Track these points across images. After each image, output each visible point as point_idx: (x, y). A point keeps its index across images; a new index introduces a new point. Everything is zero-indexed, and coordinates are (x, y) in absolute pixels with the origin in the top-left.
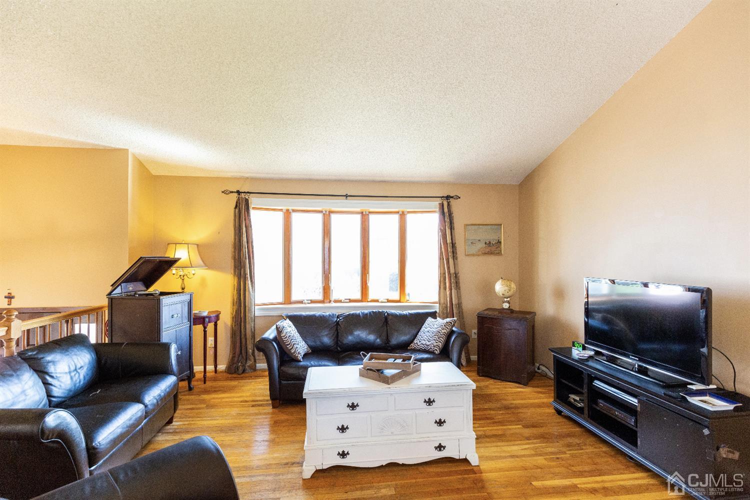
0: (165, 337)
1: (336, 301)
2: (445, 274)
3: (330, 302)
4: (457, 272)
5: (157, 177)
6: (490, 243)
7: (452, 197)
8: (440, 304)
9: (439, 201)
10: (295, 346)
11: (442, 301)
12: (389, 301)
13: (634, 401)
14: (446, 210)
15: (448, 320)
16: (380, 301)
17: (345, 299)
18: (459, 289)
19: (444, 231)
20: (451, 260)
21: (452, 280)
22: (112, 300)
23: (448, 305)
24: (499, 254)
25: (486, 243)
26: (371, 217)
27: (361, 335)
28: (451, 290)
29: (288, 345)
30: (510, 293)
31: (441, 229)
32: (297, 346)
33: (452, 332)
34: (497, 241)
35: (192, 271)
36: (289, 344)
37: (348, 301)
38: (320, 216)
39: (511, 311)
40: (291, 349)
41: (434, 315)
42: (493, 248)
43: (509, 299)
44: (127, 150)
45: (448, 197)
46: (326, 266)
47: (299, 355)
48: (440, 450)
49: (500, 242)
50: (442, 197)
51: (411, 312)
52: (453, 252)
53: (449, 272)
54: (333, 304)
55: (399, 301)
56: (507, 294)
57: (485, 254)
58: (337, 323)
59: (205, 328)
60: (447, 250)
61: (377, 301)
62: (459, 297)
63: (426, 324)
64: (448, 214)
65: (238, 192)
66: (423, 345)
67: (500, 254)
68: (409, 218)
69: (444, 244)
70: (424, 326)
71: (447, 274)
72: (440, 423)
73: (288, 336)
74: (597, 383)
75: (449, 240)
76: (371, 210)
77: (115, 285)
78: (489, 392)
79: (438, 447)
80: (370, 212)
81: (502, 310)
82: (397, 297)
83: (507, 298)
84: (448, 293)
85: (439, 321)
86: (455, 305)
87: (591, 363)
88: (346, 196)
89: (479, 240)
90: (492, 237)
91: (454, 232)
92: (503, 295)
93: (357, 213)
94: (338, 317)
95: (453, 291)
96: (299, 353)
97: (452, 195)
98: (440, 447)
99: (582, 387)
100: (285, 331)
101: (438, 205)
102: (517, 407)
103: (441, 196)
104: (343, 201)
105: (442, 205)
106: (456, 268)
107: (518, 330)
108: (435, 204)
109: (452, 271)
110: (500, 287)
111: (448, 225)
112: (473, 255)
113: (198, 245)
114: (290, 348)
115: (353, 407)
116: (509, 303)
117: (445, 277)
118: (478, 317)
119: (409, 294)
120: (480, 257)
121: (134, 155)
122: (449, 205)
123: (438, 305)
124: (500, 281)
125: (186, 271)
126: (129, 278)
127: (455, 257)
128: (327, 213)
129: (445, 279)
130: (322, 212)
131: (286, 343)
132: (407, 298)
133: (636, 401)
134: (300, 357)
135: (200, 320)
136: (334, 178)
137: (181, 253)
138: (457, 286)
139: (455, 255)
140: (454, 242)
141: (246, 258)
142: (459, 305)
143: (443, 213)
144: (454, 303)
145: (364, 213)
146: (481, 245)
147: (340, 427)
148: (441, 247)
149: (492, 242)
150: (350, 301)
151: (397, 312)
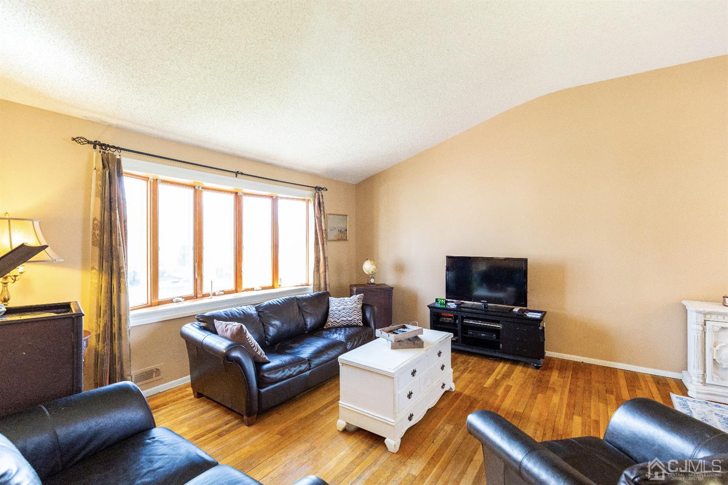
2: (317, 257)
3: (205, 296)
8: (314, 286)
11: (316, 283)
14: (321, 200)
16: (255, 289)
17: (220, 291)
19: (320, 218)
20: (325, 246)
21: (326, 263)
25: (339, 230)
27: (278, 325)
28: (325, 271)
29: (253, 347)
31: (317, 217)
34: (345, 229)
37: (223, 293)
38: (191, 191)
39: (375, 285)
42: (343, 235)
47: (265, 356)
48: (443, 388)
49: (347, 230)
51: (311, 294)
53: (324, 255)
55: (273, 287)
57: (338, 239)
58: (260, 316)
60: (322, 235)
61: (253, 289)
64: (322, 204)
66: (345, 321)
67: (346, 240)
68: (281, 204)
69: (320, 231)
72: (443, 368)
75: (323, 227)
79: (443, 385)
80: (243, 194)
81: (369, 285)
82: (270, 283)
83: (373, 275)
84: (322, 274)
86: (329, 284)
89: (335, 228)
90: (342, 226)
93: (231, 192)
94: (257, 310)
97: (321, 186)
99: (456, 326)
105: (318, 196)
111: (323, 214)
114: (256, 350)
116: (374, 278)
117: (319, 261)
119: (281, 279)
120: (336, 242)
122: (322, 195)
124: (366, 261)
130: (192, 186)
132: (280, 283)
141: (120, 245)
143: (319, 202)
144: (327, 283)
146: (336, 232)
147: (409, 394)
148: (316, 233)
149: (342, 230)
150: (225, 293)
151: (301, 296)
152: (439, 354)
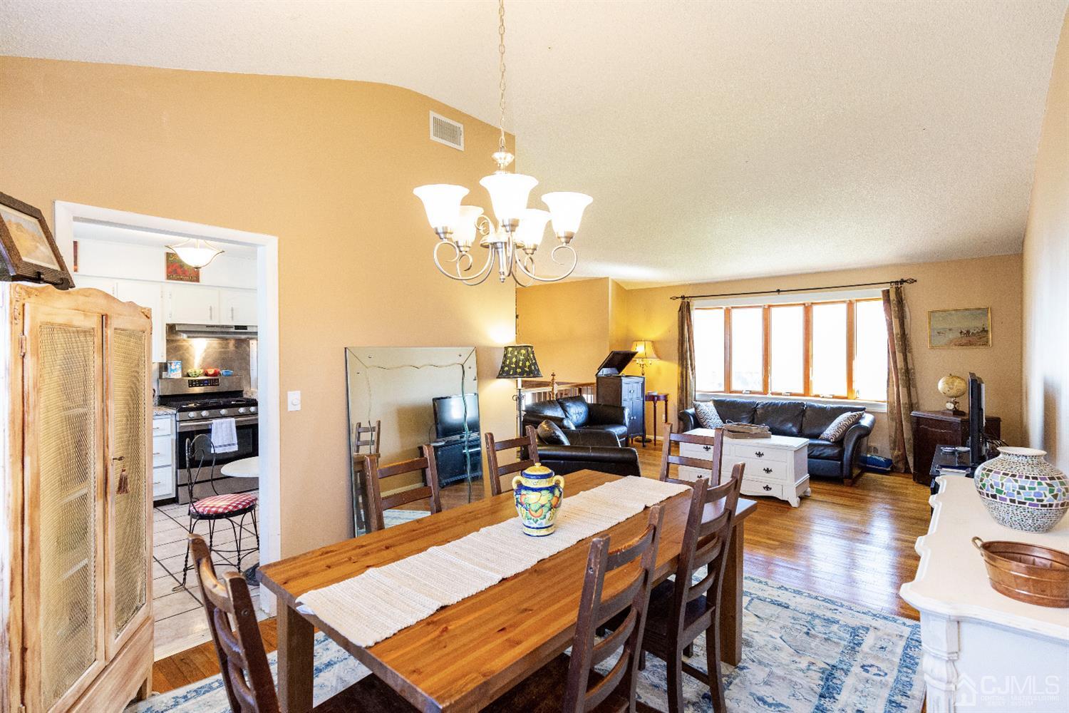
0: (624, 404)
3: (768, 393)
5: (629, 290)
6: (968, 332)
7: (905, 281)
8: (888, 403)
9: (883, 288)
10: (708, 420)
11: (891, 399)
12: (834, 397)
14: (893, 297)
17: (786, 393)
19: (890, 321)
20: (898, 354)
21: (899, 377)
22: (598, 378)
23: (896, 404)
24: (986, 344)
25: (961, 332)
28: (898, 387)
30: (952, 392)
34: (981, 329)
35: (649, 361)
36: (702, 418)
38: (760, 311)
44: (608, 278)
45: (898, 282)
48: (767, 490)
49: (987, 331)
50: (889, 283)
51: (833, 406)
52: (903, 345)
53: (895, 366)
55: (846, 398)
56: (948, 393)
57: (960, 345)
59: (655, 404)
60: (892, 341)
62: (912, 395)
64: (896, 302)
65: (683, 297)
66: (826, 434)
71: (893, 369)
72: (768, 471)
73: (702, 412)
75: (895, 331)
77: (600, 369)
79: (766, 487)
80: (812, 303)
82: (845, 394)
83: (952, 398)
84: (895, 390)
86: (905, 404)
89: (950, 330)
90: (974, 325)
92: (944, 393)
93: (801, 305)
94: (757, 405)
95: (900, 388)
96: (710, 426)
97: (905, 279)
100: (700, 408)
101: (880, 292)
103: (887, 281)
106: (909, 364)
109: (900, 366)
111: (894, 315)
112: (938, 348)
113: (653, 342)
115: (707, 449)
117: (892, 373)
118: (913, 416)
119: (858, 391)
120: (952, 349)
121: (613, 280)
122: (897, 290)
123: (886, 404)
124: (947, 378)
125: (645, 361)
126: (608, 364)
127: (906, 350)
128: (767, 308)
129: (892, 375)
130: (761, 306)
131: (700, 417)
135: (653, 398)
137: (640, 349)
139: (907, 348)
140: (905, 334)
143: (888, 300)
144: (901, 402)
145: (807, 305)
149: (971, 331)
150: (792, 394)
151: (816, 405)
152: (760, 455)
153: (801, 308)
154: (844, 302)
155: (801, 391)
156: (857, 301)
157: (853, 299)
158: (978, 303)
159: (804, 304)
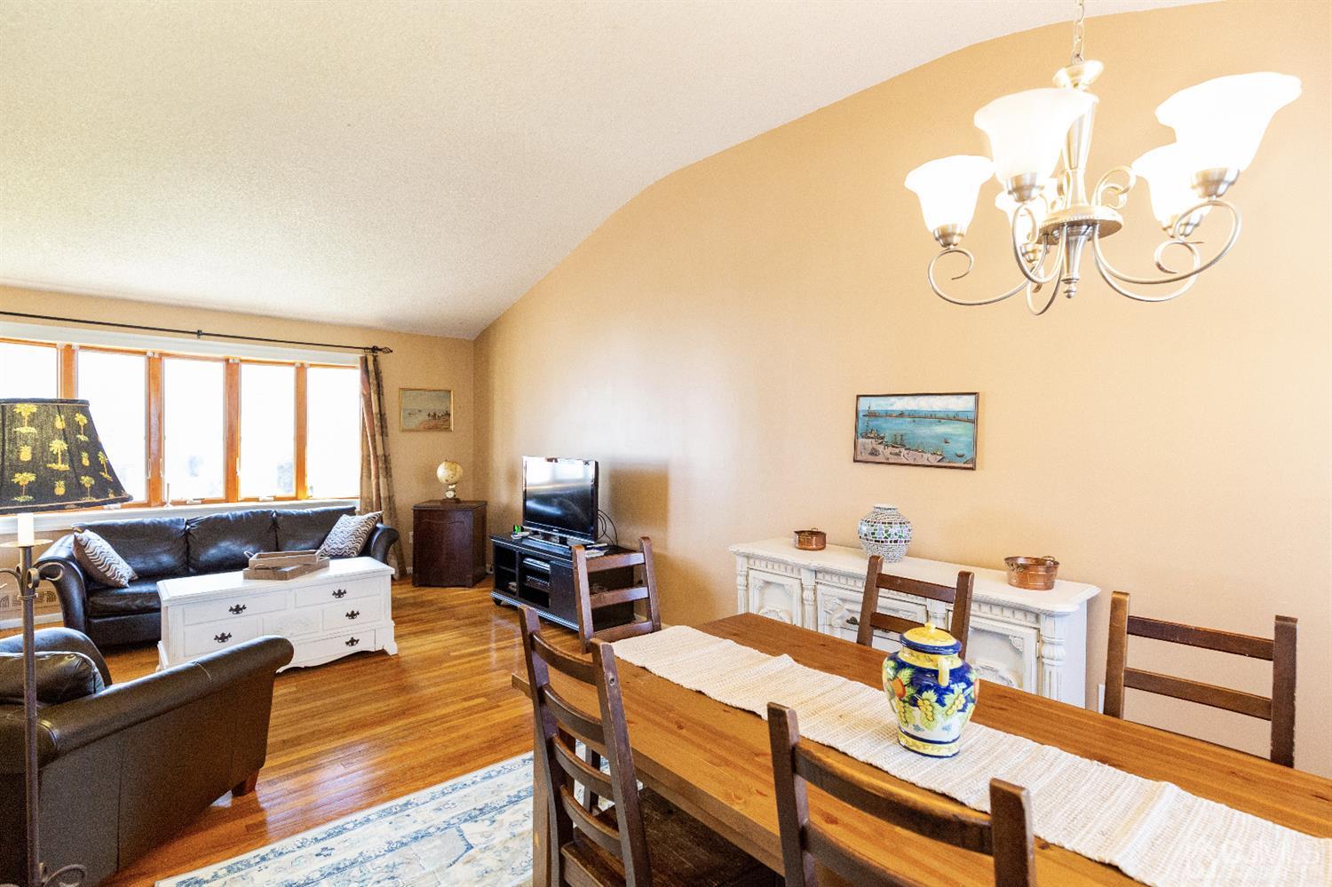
1: (175, 503)
2: (369, 456)
3: (163, 504)
4: (387, 454)
6: (435, 414)
7: (380, 350)
8: (361, 499)
9: (360, 354)
10: (112, 568)
11: (365, 495)
12: (277, 499)
13: (547, 567)
14: (371, 367)
15: (370, 514)
16: (261, 499)
17: (194, 500)
18: (391, 476)
19: (368, 396)
20: (378, 437)
21: (380, 465)
23: (374, 499)
25: (429, 415)
26: (244, 368)
27: (231, 547)
28: (378, 478)
29: (98, 565)
30: (455, 479)
31: (363, 394)
32: (117, 566)
33: (376, 529)
34: (445, 413)
36: (102, 564)
37: (200, 501)
38: (142, 360)
39: (456, 500)
40: (105, 572)
41: (351, 512)
42: (439, 422)
43: (454, 486)
45: (374, 349)
46: (154, 446)
47: (123, 580)
48: (352, 645)
49: (449, 415)
50: (365, 349)
51: (315, 510)
52: (382, 427)
53: (375, 453)
54: (171, 508)
55: (296, 498)
56: (451, 481)
57: (429, 429)
58: (187, 533)
60: (371, 421)
61: (255, 499)
62: (389, 486)
63: (339, 524)
64: (373, 374)
67: (448, 429)
68: (312, 373)
69: (368, 415)
70: (336, 525)
71: (372, 457)
72: (352, 615)
73: (98, 552)
74: (529, 561)
75: (375, 409)
76: (243, 358)
78: (425, 598)
79: (350, 641)
80: (242, 361)
81: (446, 501)
82: (291, 493)
83: (452, 484)
84: (374, 482)
85: (358, 518)
86: (385, 498)
87: (524, 543)
88: (199, 333)
89: (420, 411)
90: (439, 408)
91: (384, 399)
92: (447, 481)
93: (218, 360)
94: (187, 524)
95: (381, 479)
96: (121, 577)
97: (379, 347)
98: (352, 642)
99: (515, 569)
100: (92, 546)
101: (359, 359)
102: (453, 607)
103: (365, 346)
104: (193, 340)
105: (365, 361)
106: (386, 449)
107: (463, 522)
108: (357, 356)
109: (380, 452)
110: (442, 472)
111: (373, 389)
112: (411, 431)
114: (105, 569)
115: (238, 610)
116: (454, 491)
117: (370, 461)
118: (414, 510)
119: (311, 488)
120: (419, 433)
122: (375, 360)
123: (358, 499)
124: (443, 464)
127: (384, 433)
128: (156, 356)
129: (369, 464)
130: (145, 353)
131: (96, 564)
132: (309, 493)
133: (548, 566)
134: (124, 582)
136: (174, 302)
138: (387, 473)
139: (384, 429)
140: (383, 413)
142: (390, 498)
143: (366, 371)
144: (382, 495)
145: (231, 361)
146: (423, 417)
147: (219, 636)
148: (363, 419)
149: (437, 413)
150: (204, 502)
151: (292, 511)
152: (340, 594)
153: (220, 366)
154: (293, 364)
155: (220, 494)
156: (311, 365)
157: (307, 362)
158: (443, 385)
159: (227, 360)
